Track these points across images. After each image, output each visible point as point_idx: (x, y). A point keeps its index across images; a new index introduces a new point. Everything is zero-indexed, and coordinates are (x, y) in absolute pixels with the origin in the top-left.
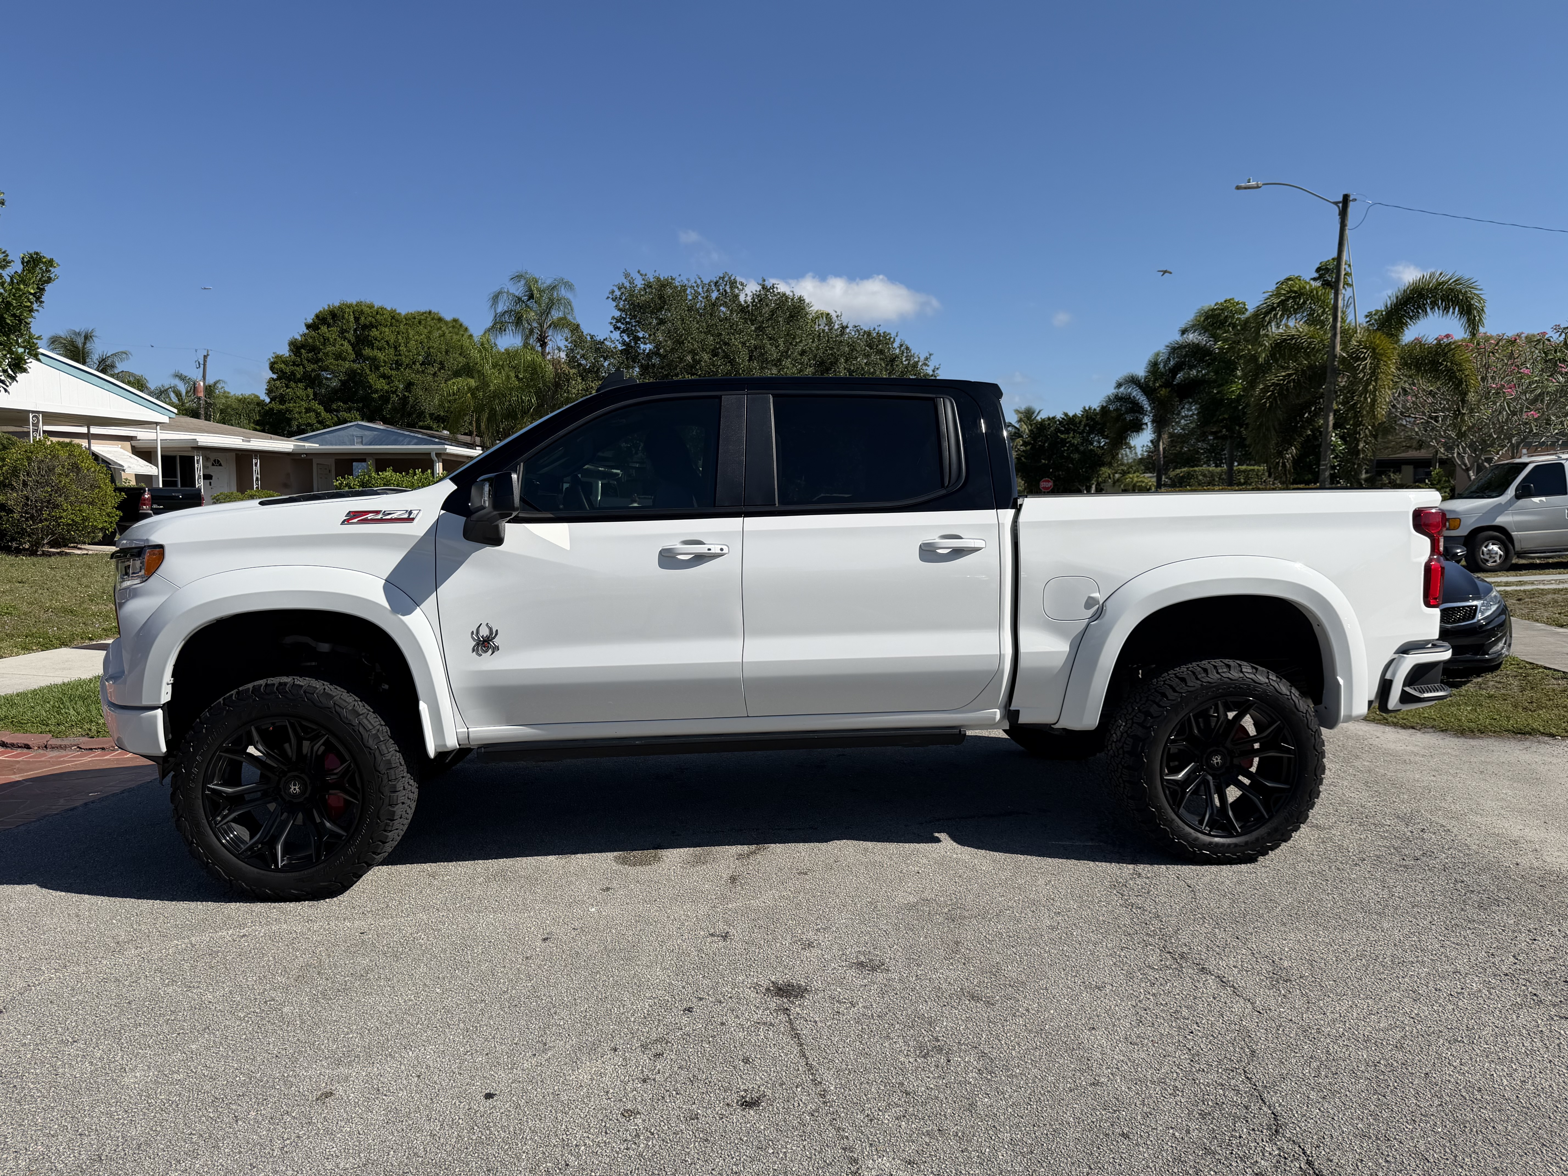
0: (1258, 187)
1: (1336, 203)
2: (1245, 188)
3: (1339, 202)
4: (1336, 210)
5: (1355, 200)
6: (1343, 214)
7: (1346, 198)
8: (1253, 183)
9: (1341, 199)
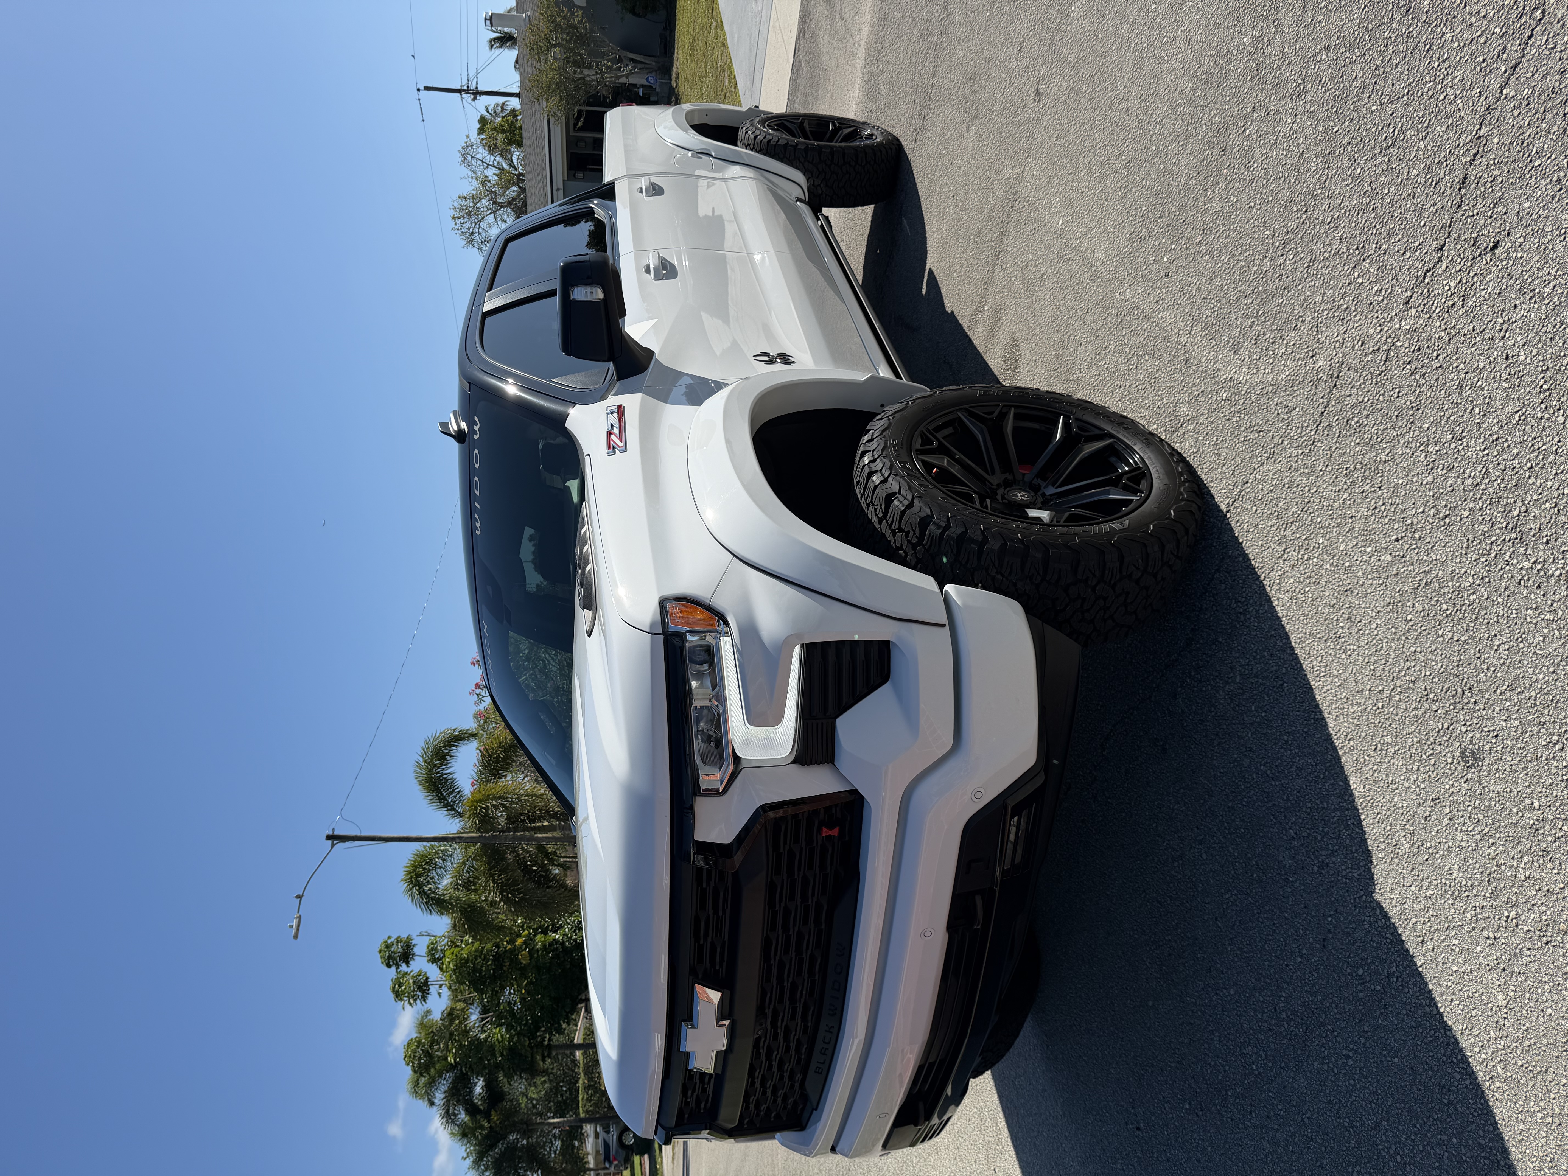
0: (300, 917)
1: (333, 845)
2: (298, 929)
3: (333, 842)
4: (340, 846)
5: (333, 830)
6: (343, 839)
7: (329, 837)
8: (295, 923)
9: (330, 842)
